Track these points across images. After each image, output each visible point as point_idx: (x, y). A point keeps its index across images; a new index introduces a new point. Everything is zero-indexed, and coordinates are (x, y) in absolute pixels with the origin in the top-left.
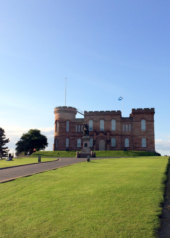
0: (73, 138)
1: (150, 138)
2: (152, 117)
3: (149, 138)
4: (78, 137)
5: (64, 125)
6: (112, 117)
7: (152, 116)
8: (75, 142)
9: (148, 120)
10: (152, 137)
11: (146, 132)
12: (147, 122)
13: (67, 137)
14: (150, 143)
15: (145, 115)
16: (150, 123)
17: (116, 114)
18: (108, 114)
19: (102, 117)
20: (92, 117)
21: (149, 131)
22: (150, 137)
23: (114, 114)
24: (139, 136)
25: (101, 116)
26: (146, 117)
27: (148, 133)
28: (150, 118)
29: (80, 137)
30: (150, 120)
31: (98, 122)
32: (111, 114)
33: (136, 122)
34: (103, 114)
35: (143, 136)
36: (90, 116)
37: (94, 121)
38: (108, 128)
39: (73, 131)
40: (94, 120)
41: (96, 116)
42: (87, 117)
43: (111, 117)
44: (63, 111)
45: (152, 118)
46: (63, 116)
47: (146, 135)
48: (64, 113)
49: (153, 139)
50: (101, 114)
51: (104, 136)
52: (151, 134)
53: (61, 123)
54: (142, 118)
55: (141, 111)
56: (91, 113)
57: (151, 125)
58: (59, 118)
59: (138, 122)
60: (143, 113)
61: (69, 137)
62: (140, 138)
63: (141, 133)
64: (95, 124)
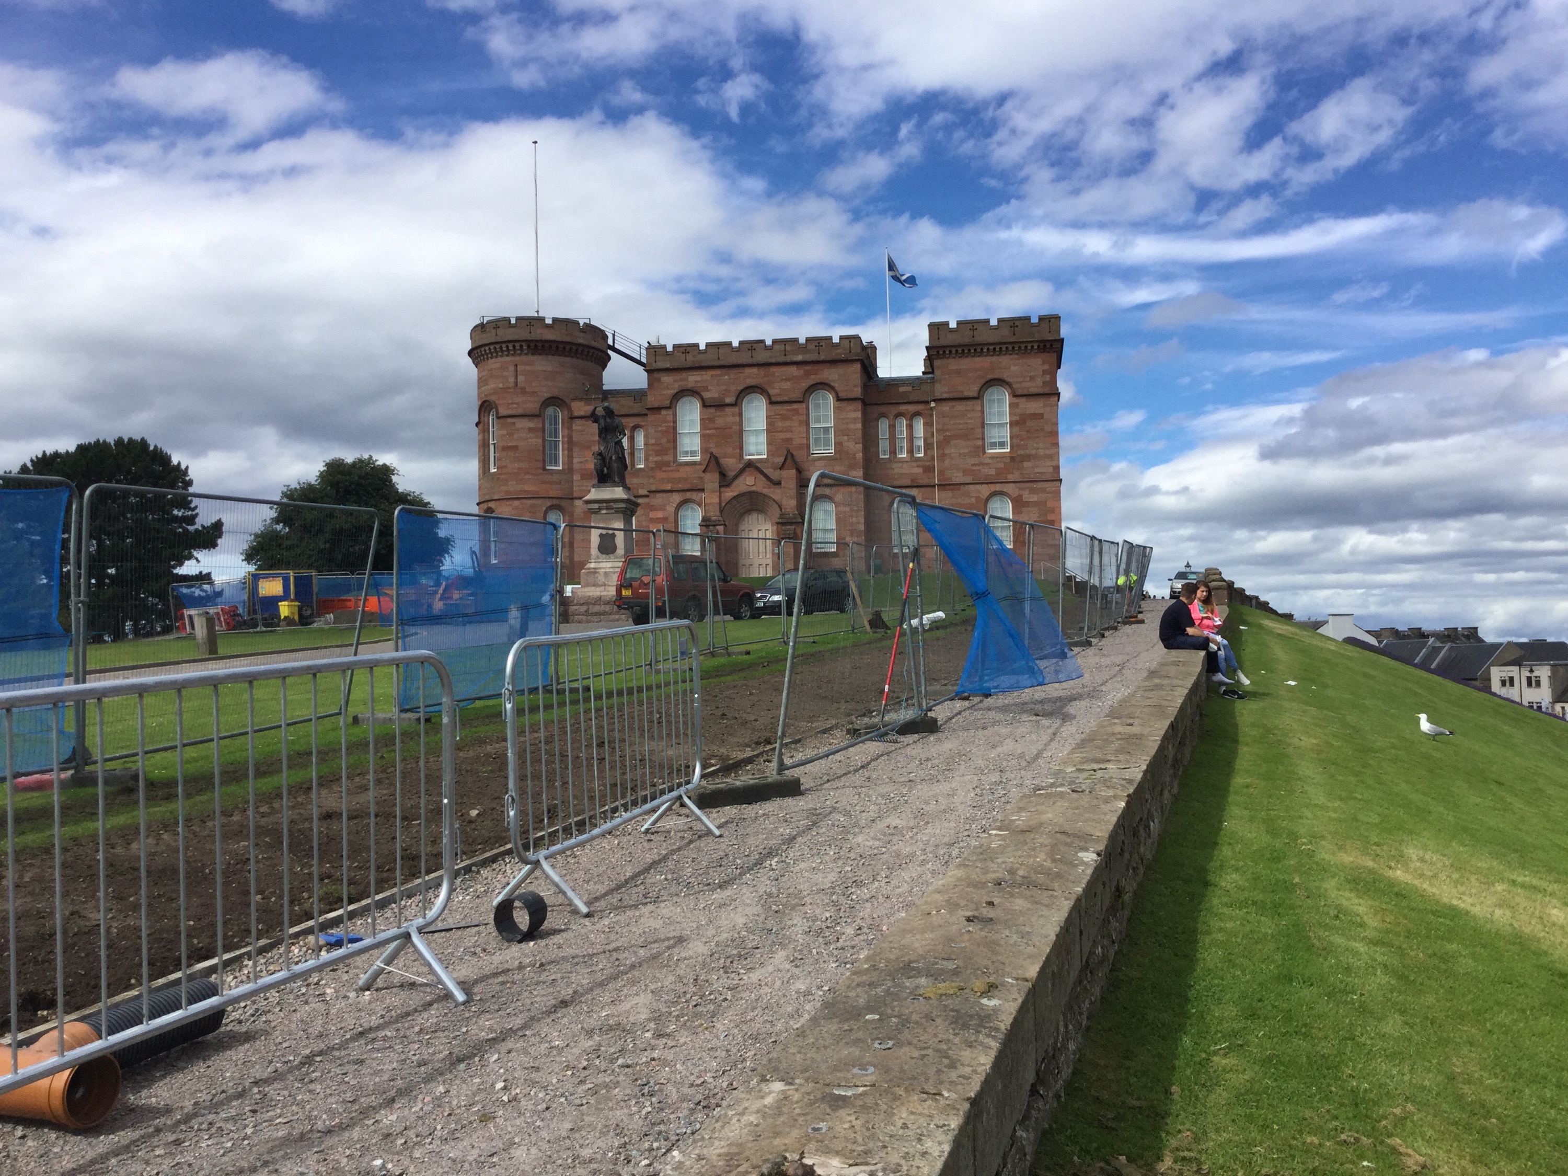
1: (1034, 498)
2: (1046, 367)
3: (1028, 497)
5: (530, 430)
6: (814, 379)
7: (1044, 363)
9: (1026, 392)
10: (1043, 490)
11: (1014, 459)
12: (1015, 400)
13: (548, 503)
15: (1004, 360)
16: (1033, 406)
17: (834, 355)
18: (789, 359)
19: (751, 376)
20: (693, 379)
21: (1028, 458)
22: (1033, 491)
23: (822, 357)
24: (972, 487)
25: (748, 371)
26: (1013, 369)
27: (1026, 464)
28: (1032, 378)
30: (1035, 386)
31: (729, 410)
32: (808, 357)
33: (950, 404)
34: (761, 357)
35: (998, 487)
36: (684, 374)
37: (705, 405)
38: (791, 439)
40: (706, 395)
41: (718, 372)
42: (666, 379)
43: (807, 374)
44: (518, 345)
45: (1047, 378)
46: (521, 378)
47: (1010, 477)
48: (531, 358)
49: (1050, 504)
50: (745, 358)
51: (765, 491)
52: (1041, 473)
53: (510, 420)
54: (990, 377)
55: (983, 336)
56: (690, 358)
57: (1040, 416)
58: (501, 386)
59: (964, 403)
60: (991, 348)
61: (564, 503)
62: (973, 500)
63: (985, 471)
64: (712, 420)
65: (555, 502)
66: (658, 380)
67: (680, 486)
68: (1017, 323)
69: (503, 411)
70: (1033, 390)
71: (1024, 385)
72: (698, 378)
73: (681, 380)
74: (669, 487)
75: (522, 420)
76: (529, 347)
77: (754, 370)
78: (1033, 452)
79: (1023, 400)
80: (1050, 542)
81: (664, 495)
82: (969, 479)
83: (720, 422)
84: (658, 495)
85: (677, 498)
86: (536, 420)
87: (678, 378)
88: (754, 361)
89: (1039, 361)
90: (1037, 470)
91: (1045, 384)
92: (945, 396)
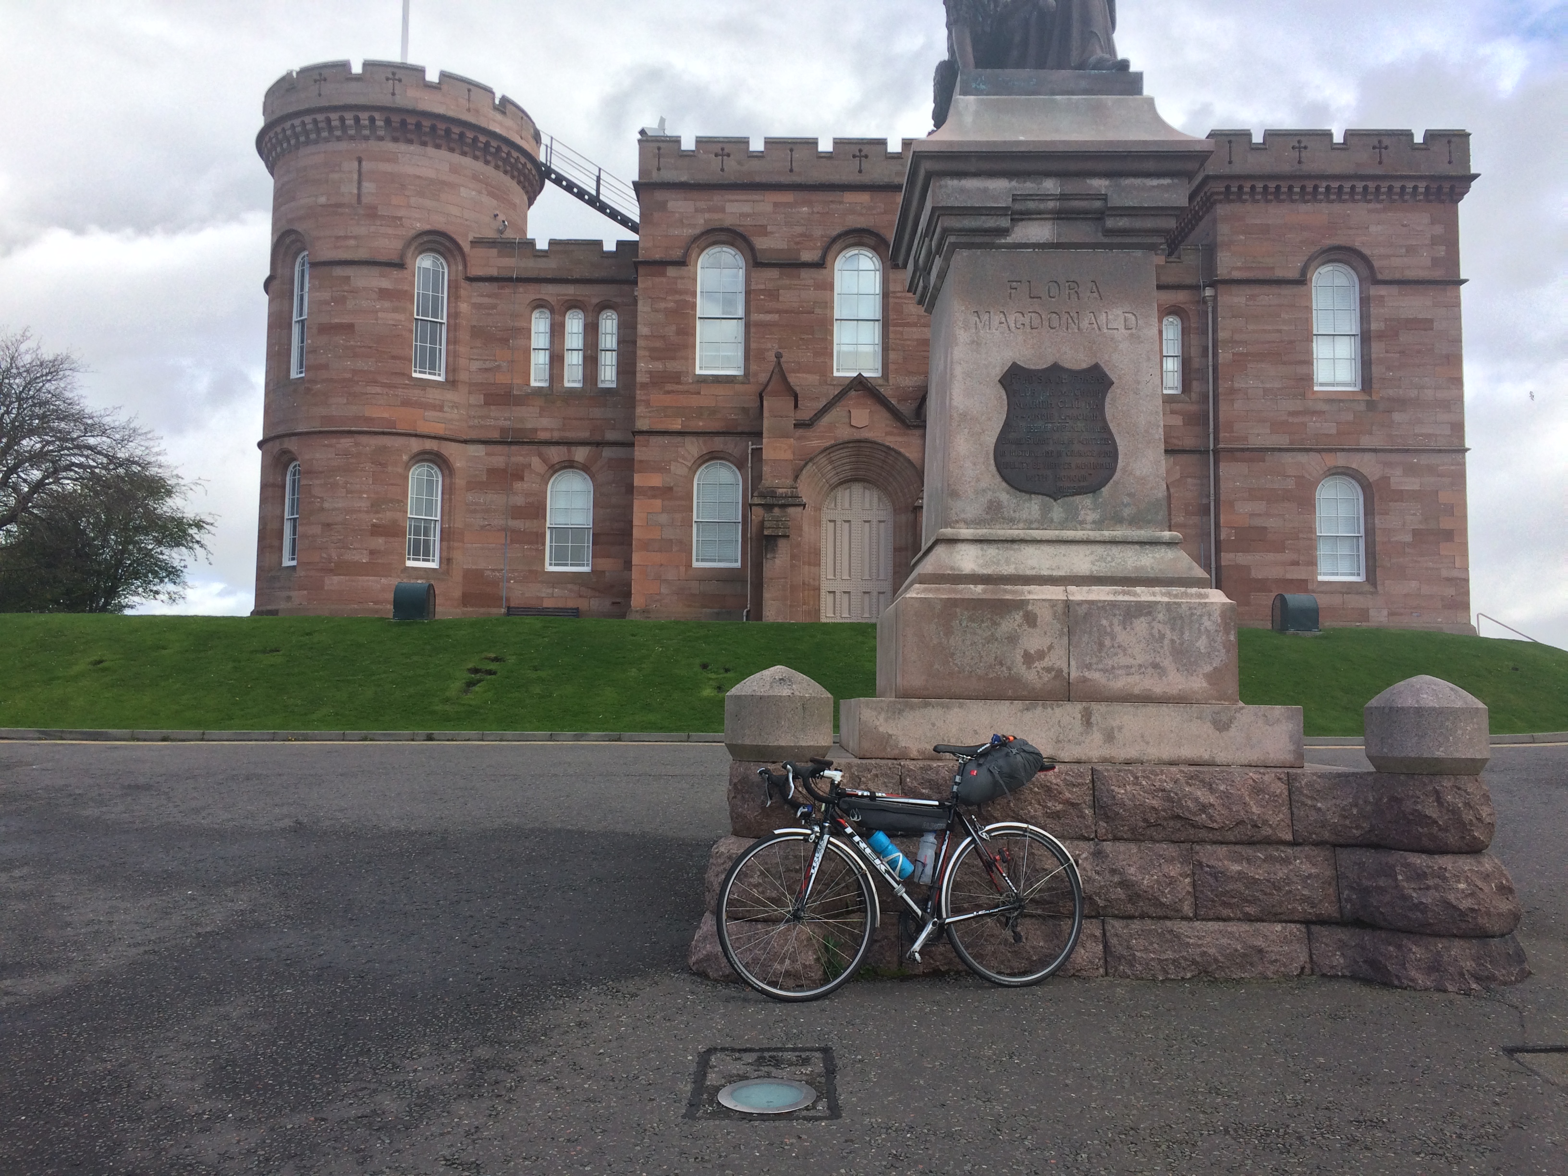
0: (499, 458)
1: (1412, 484)
2: (1439, 230)
3: (1401, 481)
4: (556, 454)
5: (384, 294)
7: (1435, 221)
8: (517, 512)
9: (1398, 276)
10: (1432, 470)
11: (1368, 405)
13: (416, 445)
14: (1408, 538)
15: (1359, 211)
16: (1412, 305)
19: (857, 209)
20: (736, 208)
21: (1402, 403)
22: (1411, 470)
24: (1287, 458)
25: (850, 198)
26: (1373, 229)
27: (1397, 417)
28: (1411, 250)
29: (581, 454)
30: (1417, 266)
31: (806, 275)
33: (1248, 290)
35: (1341, 460)
36: (717, 198)
37: (754, 262)
39: (502, 378)
40: (761, 243)
41: (787, 197)
42: (681, 204)
44: (364, 116)
45: (1441, 251)
46: (369, 187)
47: (1366, 441)
48: (390, 146)
49: (1444, 497)
50: (847, 173)
51: (891, 441)
52: (1428, 436)
53: (339, 271)
54: (1328, 242)
55: (1317, 162)
56: (731, 164)
57: (1426, 324)
58: (322, 200)
59: (1275, 289)
60: (1335, 185)
61: (450, 450)
62: (1291, 484)
63: (1314, 425)
64: (773, 294)
65: (430, 445)
66: (663, 206)
67: (700, 425)
68: (1386, 141)
69: (327, 253)
70: (1410, 274)
71: (1397, 262)
72: (747, 208)
73: (710, 210)
74: (677, 426)
75: (365, 270)
76: (388, 122)
77: (864, 198)
78: (1413, 393)
79: (1394, 290)
80: (1445, 573)
81: (666, 440)
82: (1283, 441)
83: (789, 298)
84: (654, 440)
85: (693, 448)
86: (395, 273)
87: (702, 205)
88: (865, 179)
89: (1425, 218)
90: (1417, 430)
91: (1435, 262)
92: (1236, 275)
